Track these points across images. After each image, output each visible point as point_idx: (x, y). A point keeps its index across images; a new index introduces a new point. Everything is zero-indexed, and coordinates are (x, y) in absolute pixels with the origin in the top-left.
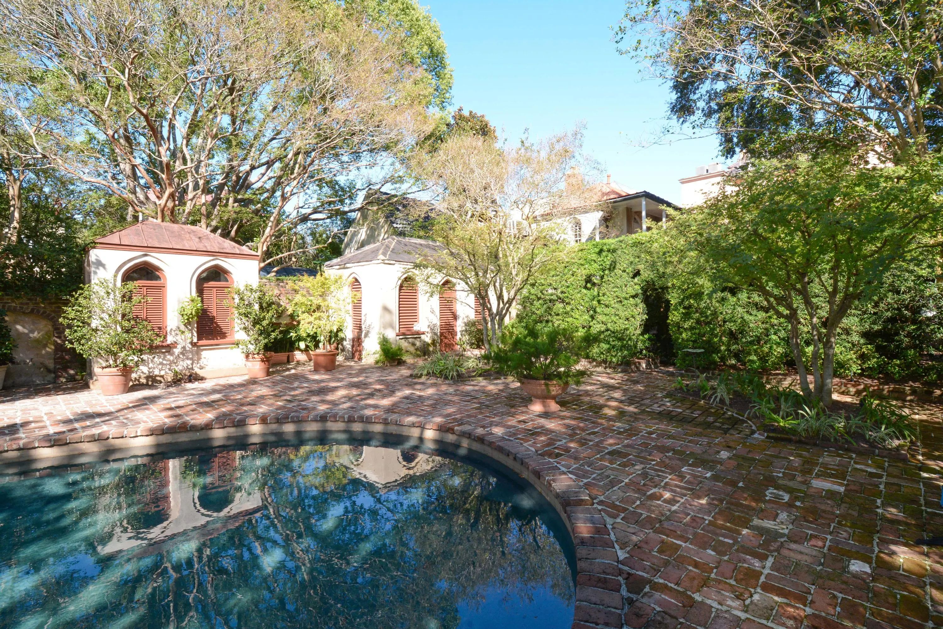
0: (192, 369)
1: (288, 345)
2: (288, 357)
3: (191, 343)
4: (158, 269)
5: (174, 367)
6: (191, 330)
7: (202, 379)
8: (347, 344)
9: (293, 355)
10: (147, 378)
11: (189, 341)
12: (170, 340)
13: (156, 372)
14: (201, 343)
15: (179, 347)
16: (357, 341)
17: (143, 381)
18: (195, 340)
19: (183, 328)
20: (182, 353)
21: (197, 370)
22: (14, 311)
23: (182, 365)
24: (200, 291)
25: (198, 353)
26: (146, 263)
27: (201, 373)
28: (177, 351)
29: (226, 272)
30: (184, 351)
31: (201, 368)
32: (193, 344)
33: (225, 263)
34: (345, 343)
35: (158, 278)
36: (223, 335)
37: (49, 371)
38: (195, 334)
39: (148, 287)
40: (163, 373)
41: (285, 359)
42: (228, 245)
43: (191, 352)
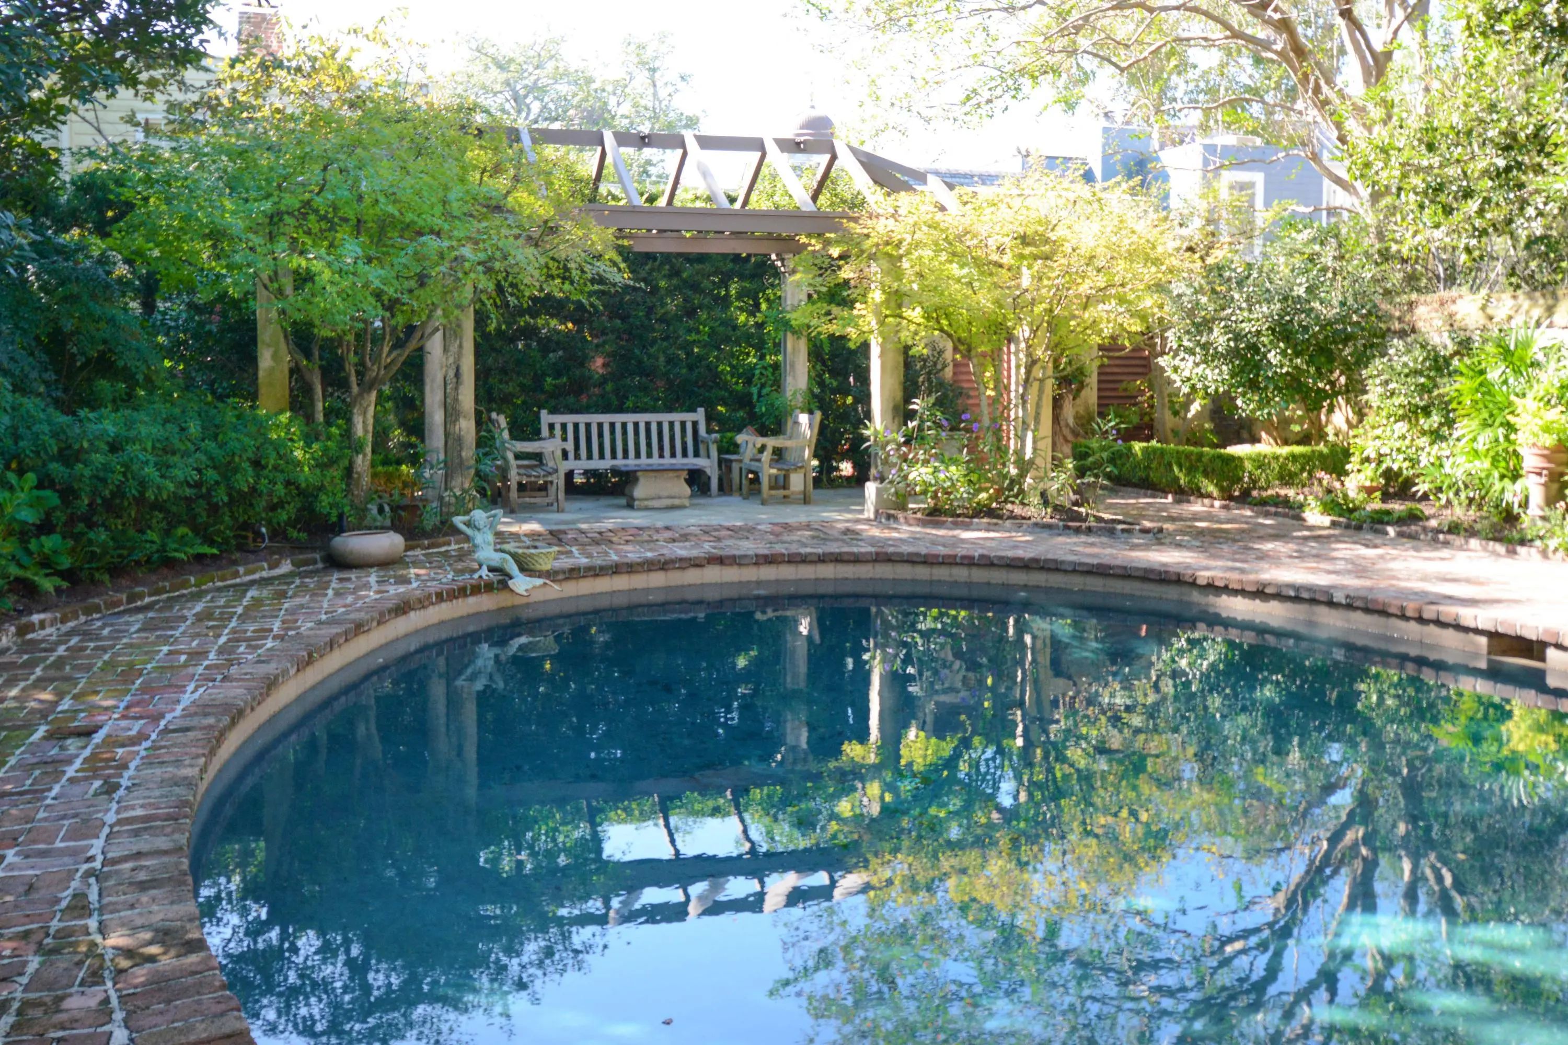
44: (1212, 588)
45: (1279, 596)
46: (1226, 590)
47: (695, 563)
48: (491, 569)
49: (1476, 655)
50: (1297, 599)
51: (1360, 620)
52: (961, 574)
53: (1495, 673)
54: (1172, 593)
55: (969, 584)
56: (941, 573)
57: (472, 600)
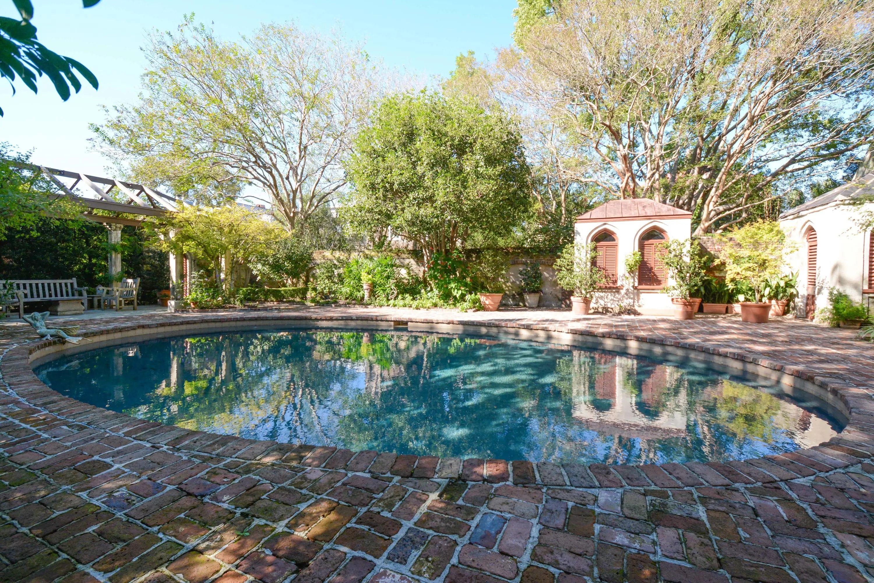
0: (633, 306)
1: (727, 297)
2: (727, 309)
3: (633, 286)
4: (613, 233)
5: (620, 303)
6: (633, 277)
7: (639, 314)
8: (799, 302)
9: (732, 308)
10: (603, 308)
11: (632, 284)
12: (619, 284)
13: (609, 305)
14: (640, 287)
15: (625, 289)
16: (811, 300)
17: (600, 310)
18: (636, 284)
19: (627, 275)
20: (626, 294)
21: (636, 308)
22: (543, 264)
23: (626, 303)
24: (642, 247)
25: (638, 296)
26: (606, 230)
27: (639, 310)
28: (623, 292)
29: (662, 231)
30: (627, 292)
31: (640, 306)
32: (635, 288)
33: (661, 224)
34: (797, 300)
35: (614, 240)
36: (659, 282)
37: (559, 300)
38: (636, 280)
39: (607, 246)
40: (613, 306)
41: (724, 310)
42: (667, 209)
43: (633, 294)
44: (316, 320)
45: (337, 320)
46: (321, 320)
47: (133, 328)
48: (51, 336)
49: (391, 326)
50: (342, 320)
51: (359, 322)
52: (233, 324)
53: (396, 329)
54: (303, 322)
55: (236, 327)
56: (226, 324)
57: (47, 349)
